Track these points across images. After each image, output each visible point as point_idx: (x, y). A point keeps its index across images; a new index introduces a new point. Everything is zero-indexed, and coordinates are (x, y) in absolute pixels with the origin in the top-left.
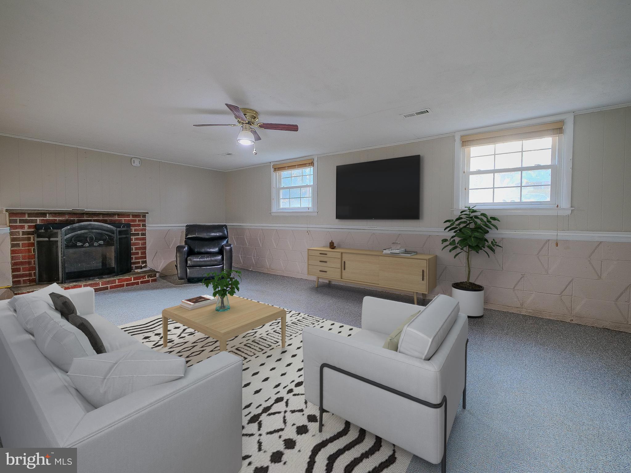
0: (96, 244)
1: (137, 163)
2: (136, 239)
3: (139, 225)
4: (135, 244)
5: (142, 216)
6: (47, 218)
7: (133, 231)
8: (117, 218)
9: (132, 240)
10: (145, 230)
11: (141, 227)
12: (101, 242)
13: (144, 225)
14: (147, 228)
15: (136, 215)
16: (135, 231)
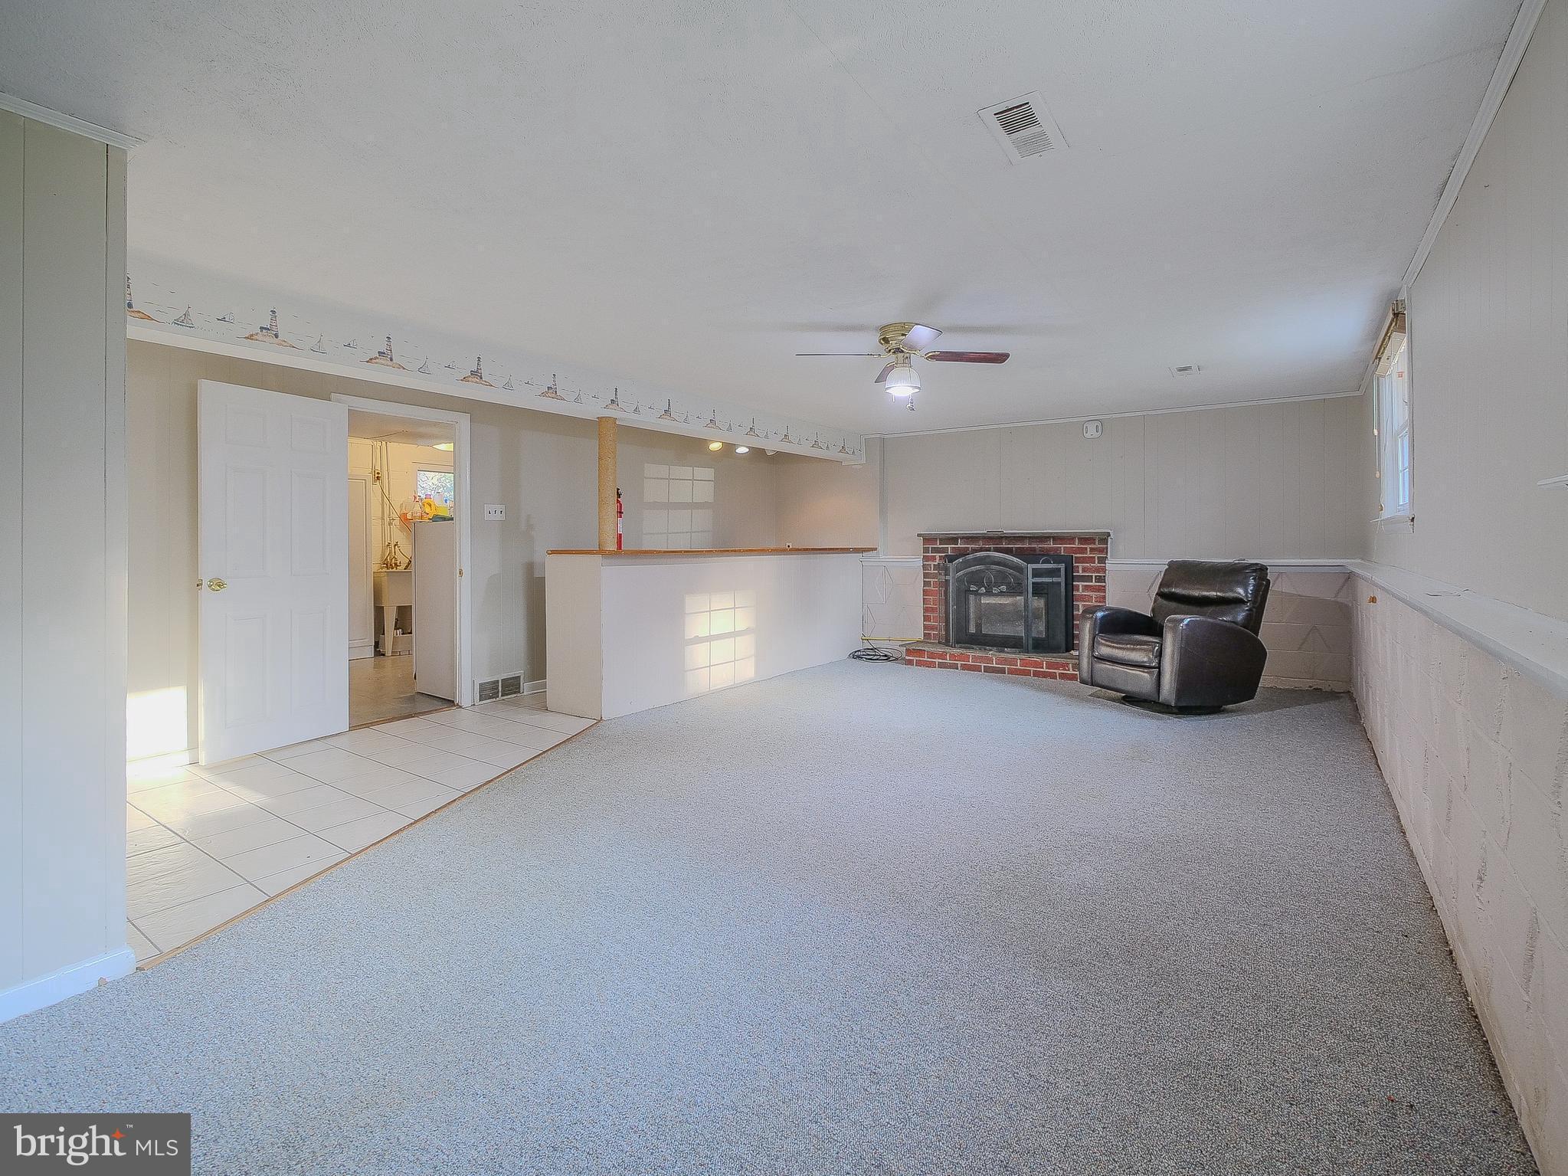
0: (995, 590)
1: (1091, 431)
2: (1086, 588)
3: (1092, 560)
4: (1082, 598)
5: (1099, 542)
6: (959, 546)
7: (1081, 572)
8: (1051, 545)
9: (1078, 590)
10: (1104, 570)
11: (1097, 564)
12: (1004, 588)
13: (1102, 560)
14: (1108, 566)
15: (1086, 539)
16: (1084, 571)
